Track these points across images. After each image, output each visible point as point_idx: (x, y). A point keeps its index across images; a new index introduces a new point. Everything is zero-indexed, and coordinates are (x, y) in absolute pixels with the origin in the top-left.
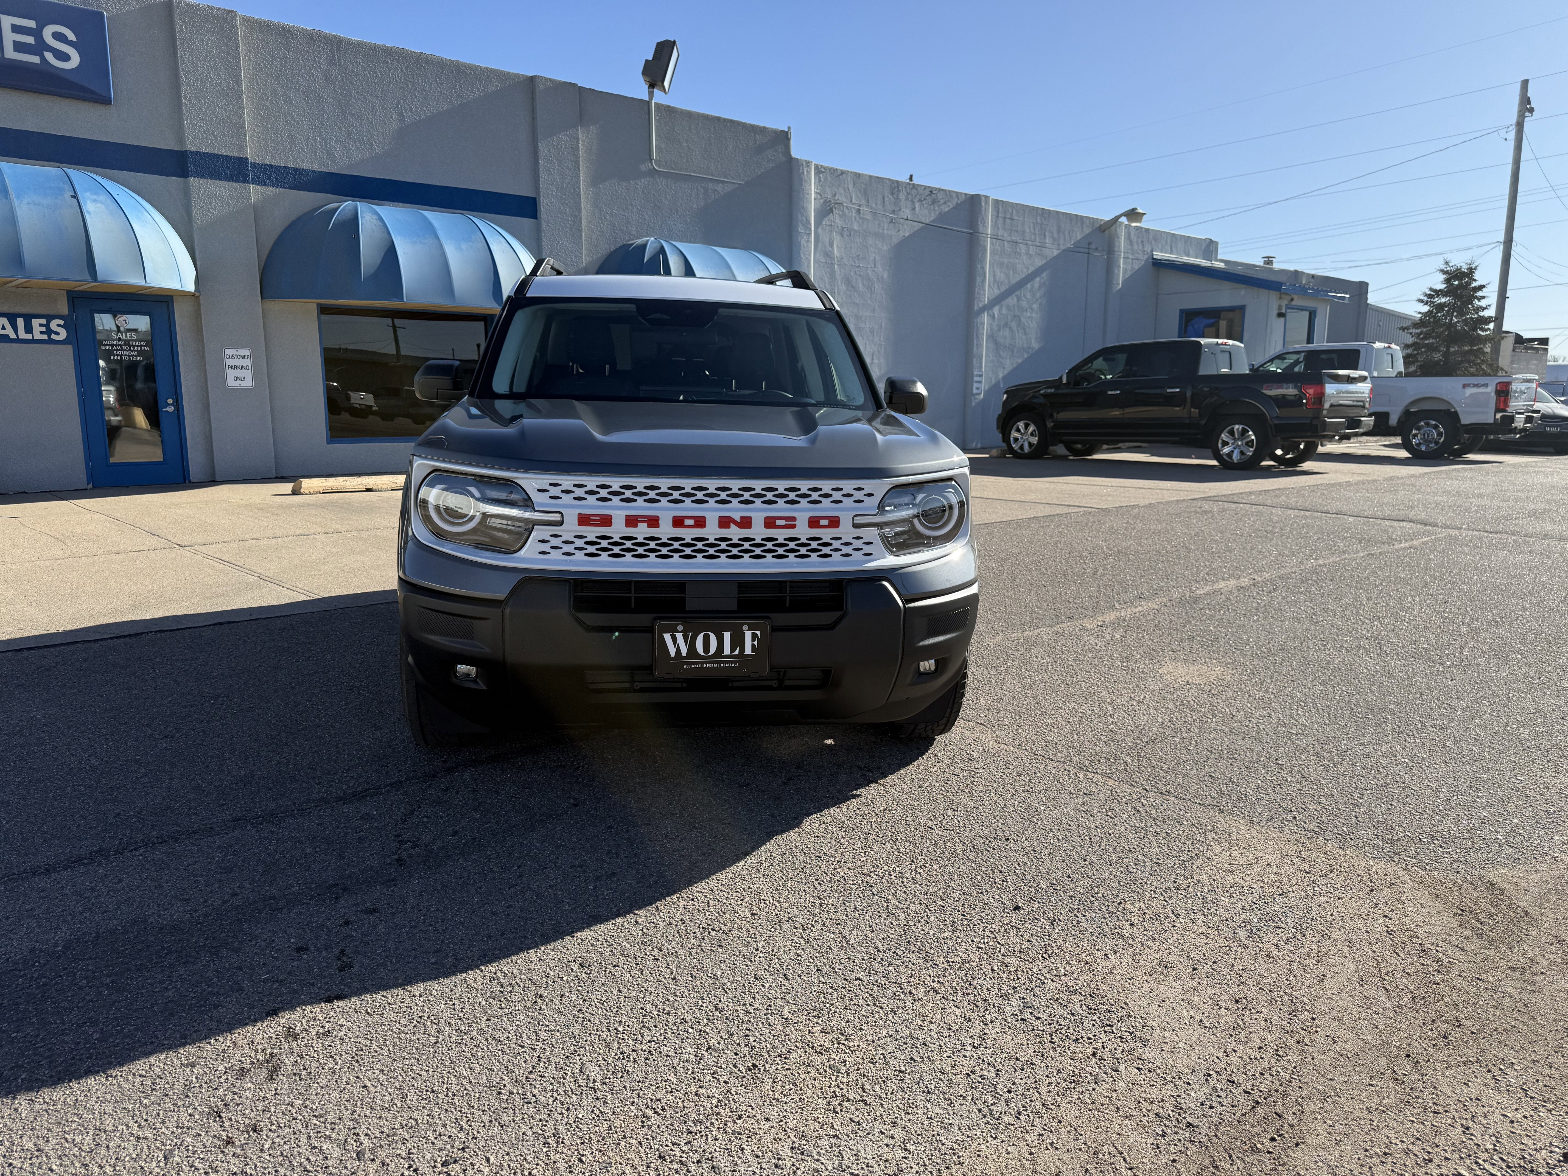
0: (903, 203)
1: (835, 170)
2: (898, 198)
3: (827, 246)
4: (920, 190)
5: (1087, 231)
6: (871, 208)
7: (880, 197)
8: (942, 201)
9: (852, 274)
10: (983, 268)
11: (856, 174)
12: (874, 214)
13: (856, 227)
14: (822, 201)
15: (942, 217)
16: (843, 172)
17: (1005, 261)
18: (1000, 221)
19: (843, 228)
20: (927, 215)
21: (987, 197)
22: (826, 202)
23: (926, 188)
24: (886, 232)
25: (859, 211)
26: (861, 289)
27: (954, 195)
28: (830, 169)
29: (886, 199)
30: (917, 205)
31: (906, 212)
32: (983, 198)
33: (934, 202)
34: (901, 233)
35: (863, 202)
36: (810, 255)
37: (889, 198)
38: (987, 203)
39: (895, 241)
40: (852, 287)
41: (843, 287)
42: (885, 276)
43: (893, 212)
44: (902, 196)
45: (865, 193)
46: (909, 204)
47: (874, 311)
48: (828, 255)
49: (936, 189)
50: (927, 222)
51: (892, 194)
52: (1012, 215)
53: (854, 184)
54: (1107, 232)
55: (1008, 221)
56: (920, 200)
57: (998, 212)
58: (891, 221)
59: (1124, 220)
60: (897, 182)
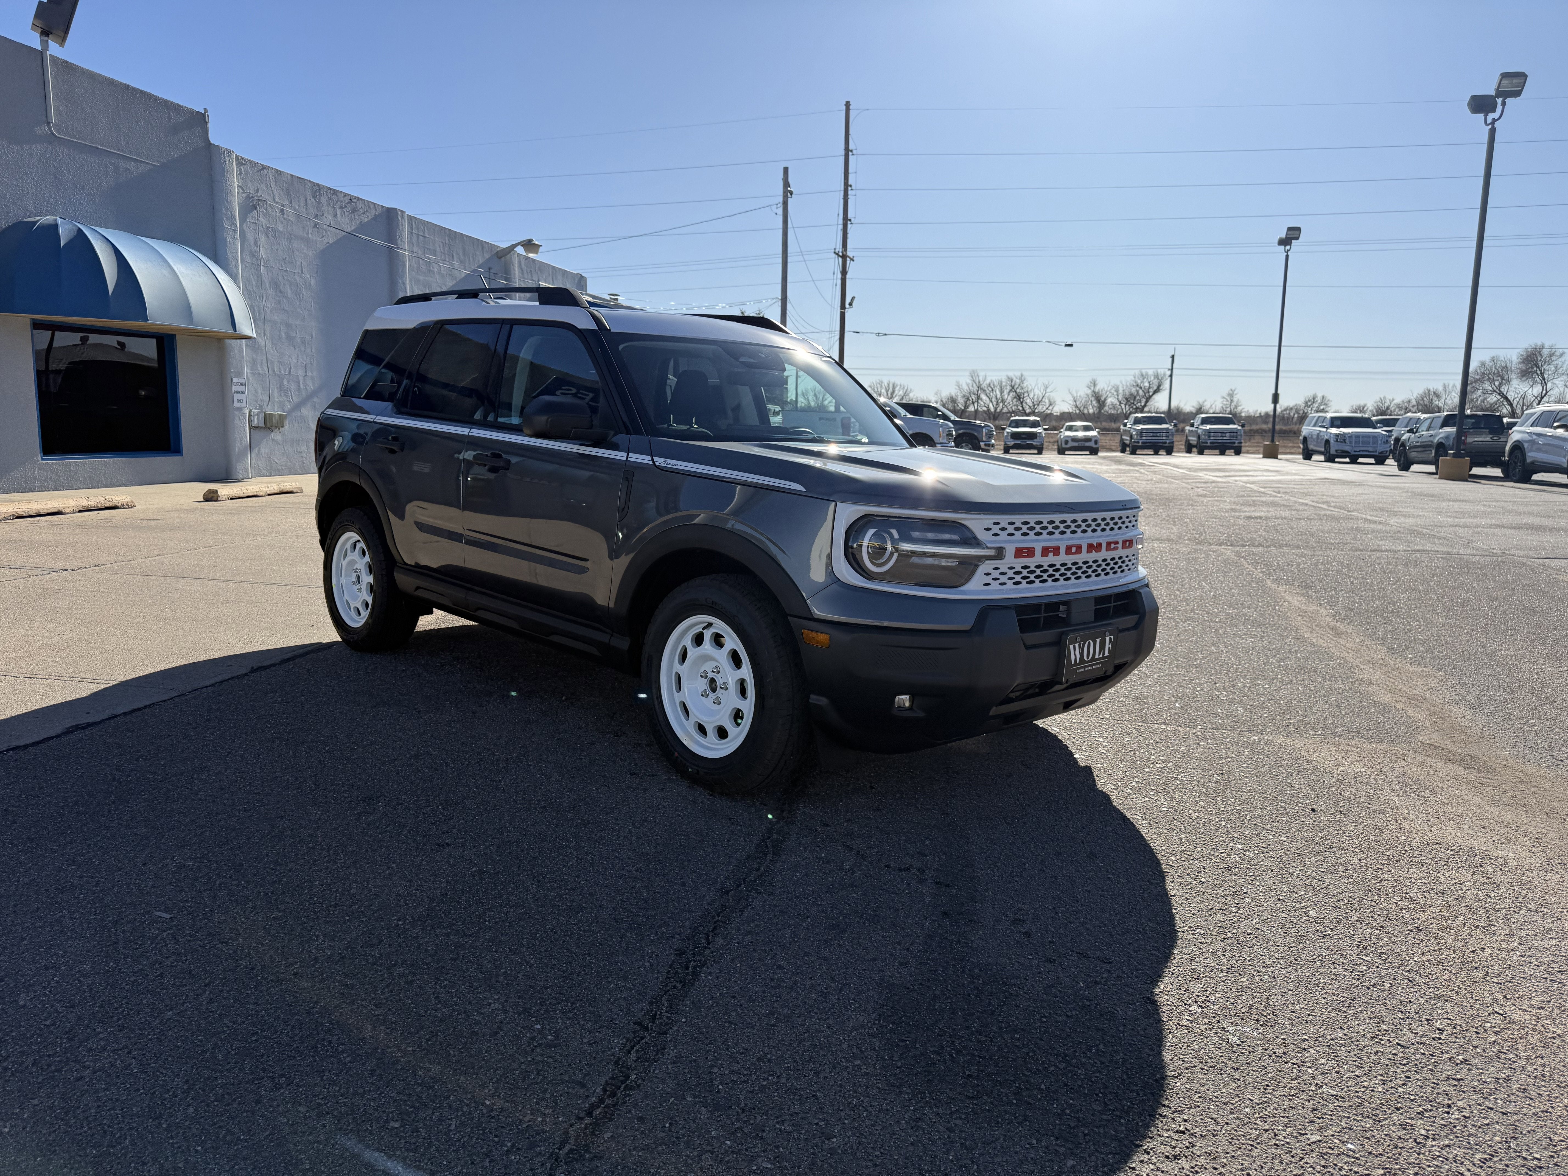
0: (325, 208)
1: (256, 164)
2: (319, 203)
3: (253, 244)
4: (341, 197)
5: (487, 256)
6: (295, 210)
7: (302, 199)
8: (362, 211)
9: (280, 278)
10: (404, 284)
11: (277, 171)
12: (298, 216)
13: (281, 229)
14: (244, 195)
15: (363, 228)
16: (264, 168)
17: (421, 278)
18: (415, 237)
19: (268, 228)
20: (348, 224)
21: (402, 212)
22: (249, 197)
23: (346, 195)
24: (310, 236)
25: (282, 211)
26: (289, 295)
27: (372, 206)
28: (251, 162)
29: (309, 201)
30: (339, 212)
31: (329, 218)
32: (399, 213)
33: (354, 211)
34: (325, 240)
35: (286, 202)
36: (237, 253)
37: (311, 201)
38: (403, 218)
39: (320, 247)
40: (281, 292)
41: (271, 292)
42: (313, 282)
43: (316, 216)
44: (324, 200)
45: (288, 193)
46: (331, 210)
47: (303, 319)
48: (254, 255)
49: (355, 198)
50: (349, 230)
51: (314, 197)
52: (424, 231)
53: (276, 182)
54: (503, 259)
55: (421, 238)
56: (341, 207)
57: (412, 229)
58: (315, 226)
59: (520, 250)
60: (318, 185)
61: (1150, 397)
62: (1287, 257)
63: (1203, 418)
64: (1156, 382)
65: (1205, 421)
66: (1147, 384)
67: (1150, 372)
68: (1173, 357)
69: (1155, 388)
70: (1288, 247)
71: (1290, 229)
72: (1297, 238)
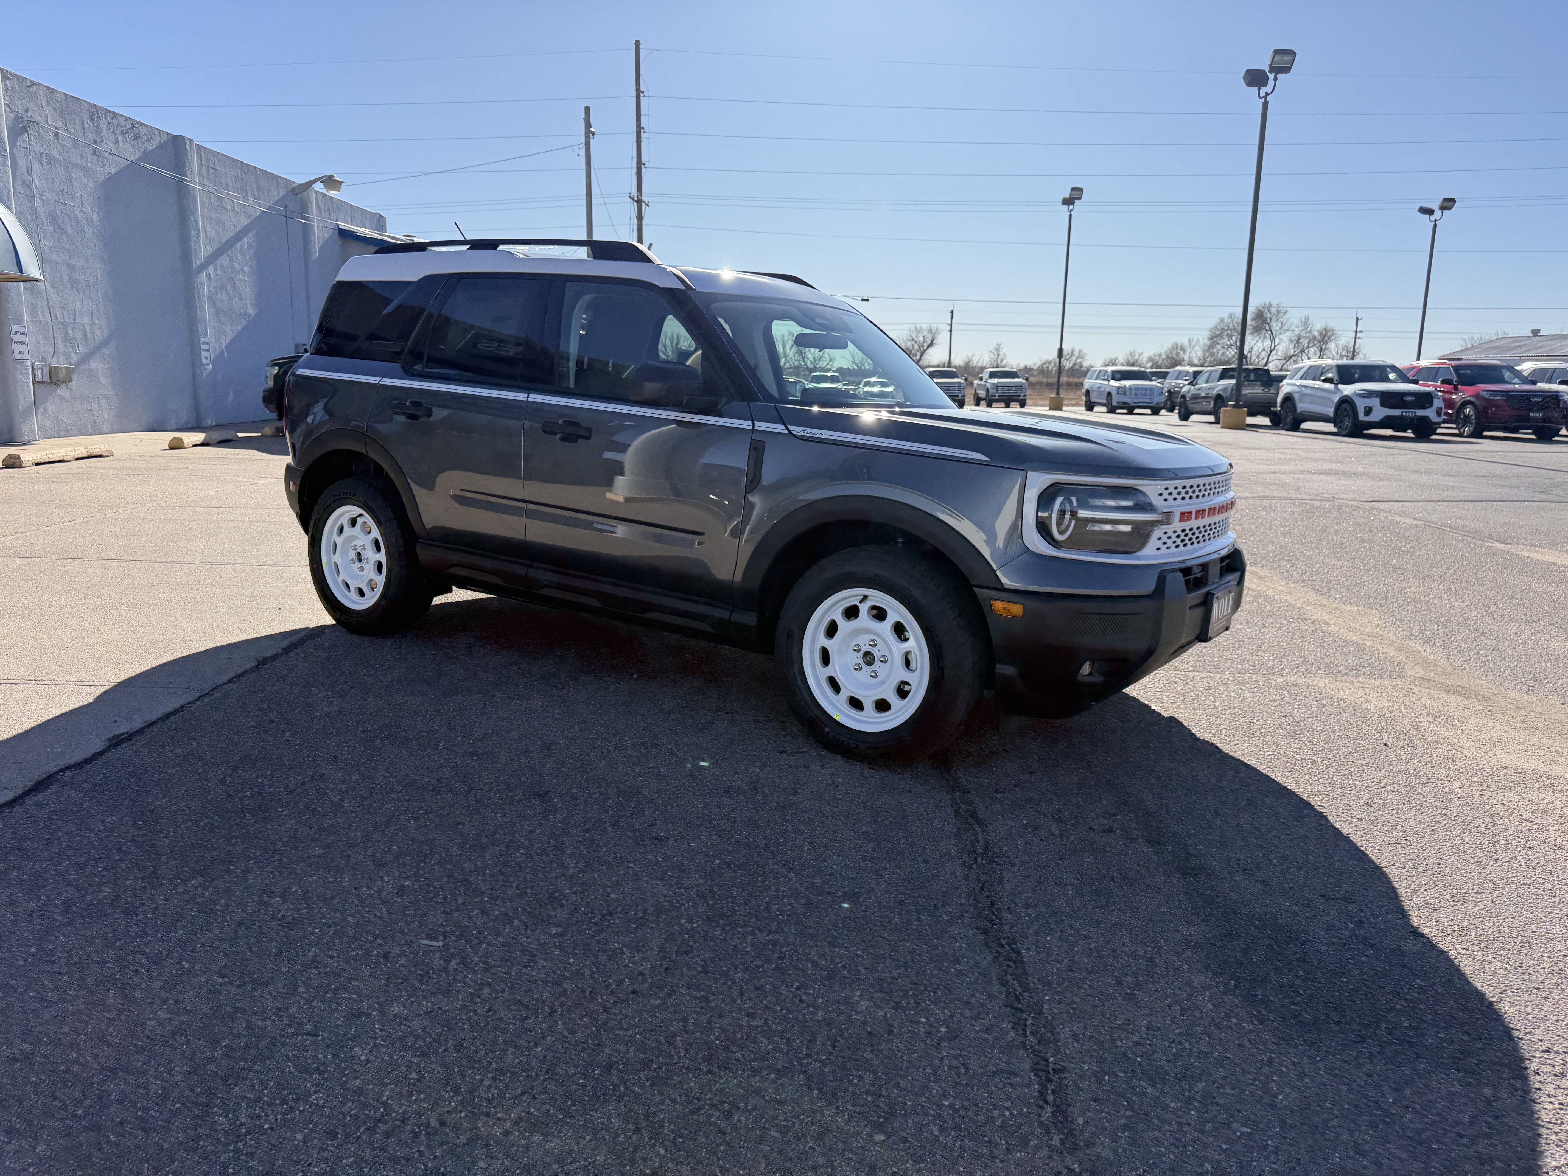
0: (104, 133)
1: (24, 79)
2: (98, 127)
3: (25, 172)
4: (121, 120)
5: (283, 192)
6: (71, 134)
7: (78, 121)
8: (145, 138)
9: (58, 212)
10: (196, 221)
11: (49, 88)
12: (74, 141)
13: (56, 155)
14: (12, 115)
15: (146, 156)
16: (34, 84)
17: (214, 215)
18: (204, 170)
19: (41, 154)
20: (131, 152)
21: (190, 140)
22: (18, 118)
23: (127, 119)
24: (90, 165)
25: (56, 134)
26: (69, 232)
27: (156, 133)
28: (18, 77)
29: (86, 125)
30: (120, 138)
31: (109, 145)
32: (187, 142)
33: (137, 138)
34: (106, 170)
35: (60, 124)
36: (8, 182)
37: (88, 124)
38: (191, 146)
39: (101, 178)
40: (59, 227)
41: (50, 228)
42: (95, 218)
43: (95, 142)
44: (103, 123)
45: (62, 114)
46: (111, 135)
47: (87, 260)
48: (27, 185)
49: (138, 122)
50: (133, 159)
51: (92, 120)
52: (214, 164)
53: (48, 102)
54: (299, 196)
55: (212, 171)
56: (122, 133)
57: (201, 161)
58: (95, 153)
59: (319, 186)
60: (95, 106)
61: (925, 350)
62: (1071, 216)
63: (991, 372)
64: (930, 336)
65: (993, 375)
66: (921, 339)
67: (925, 327)
68: (952, 312)
69: (929, 342)
70: (1071, 207)
71: (1073, 189)
72: (1080, 198)
